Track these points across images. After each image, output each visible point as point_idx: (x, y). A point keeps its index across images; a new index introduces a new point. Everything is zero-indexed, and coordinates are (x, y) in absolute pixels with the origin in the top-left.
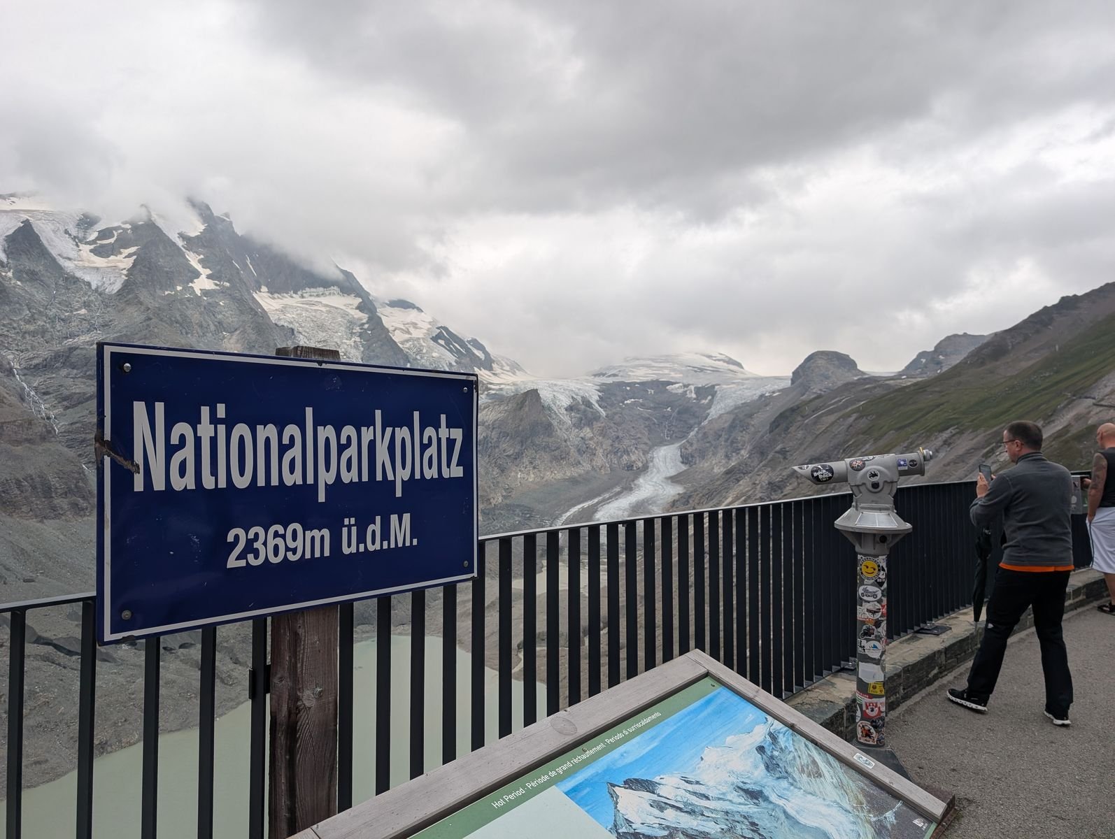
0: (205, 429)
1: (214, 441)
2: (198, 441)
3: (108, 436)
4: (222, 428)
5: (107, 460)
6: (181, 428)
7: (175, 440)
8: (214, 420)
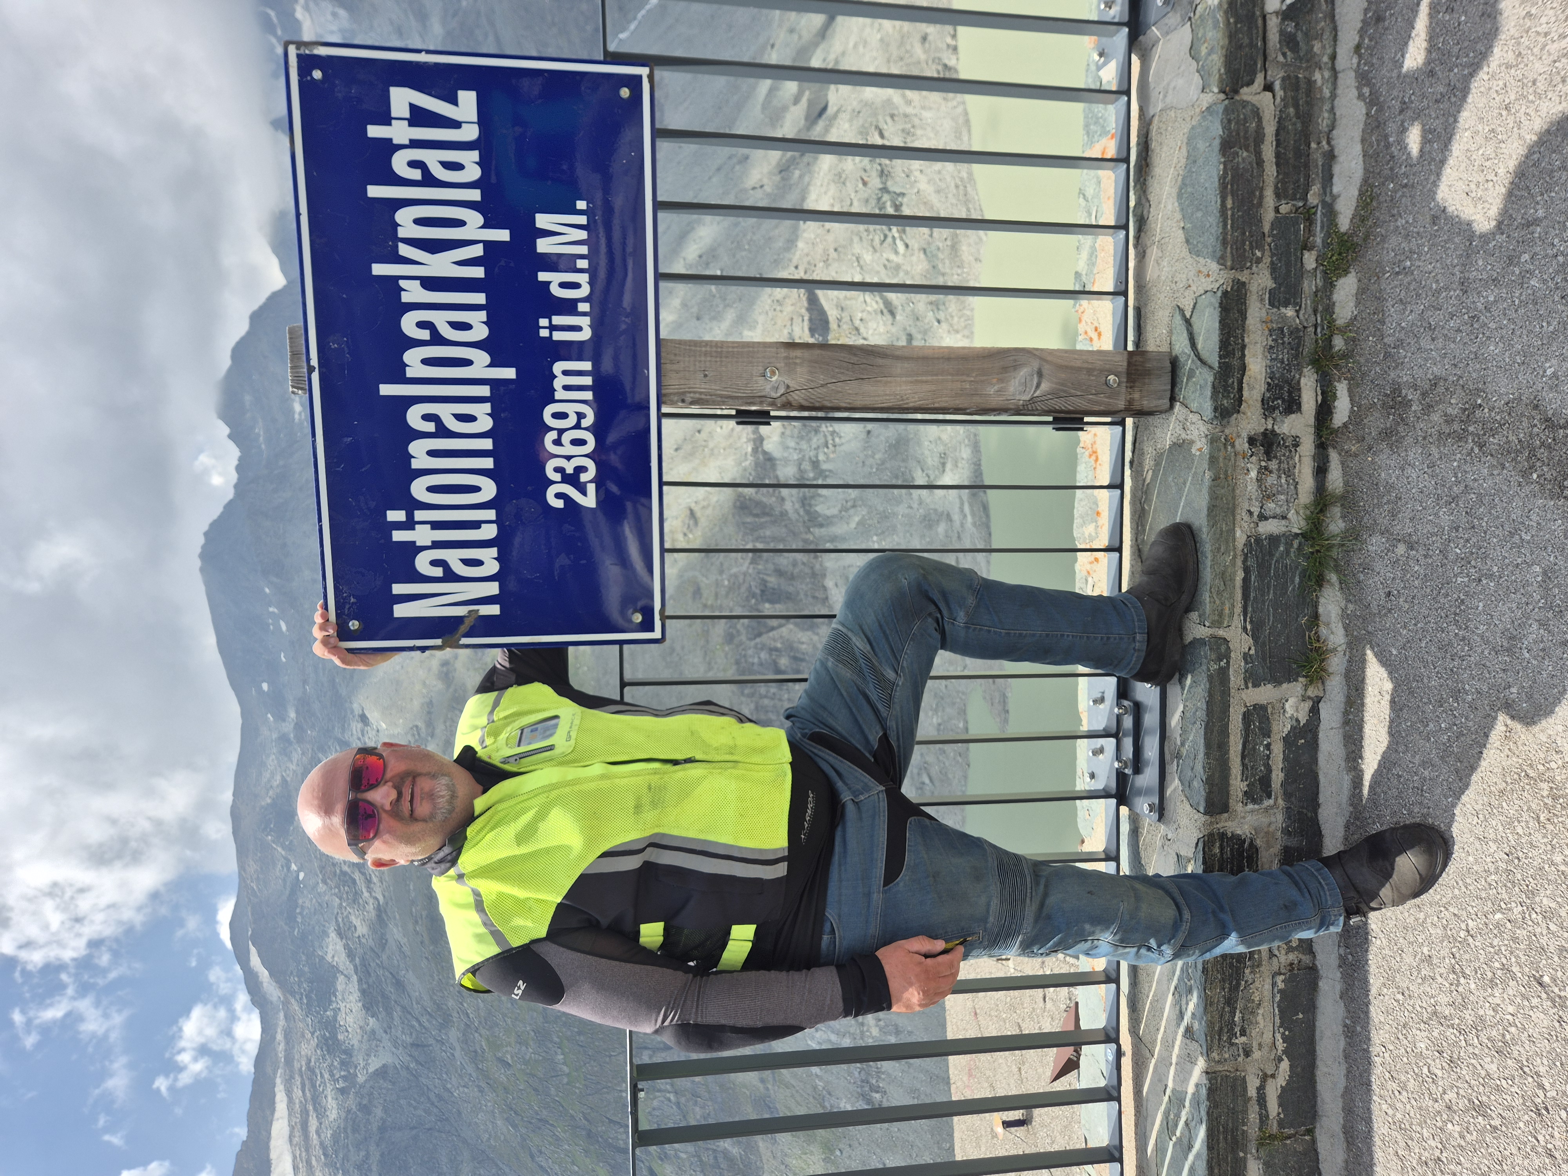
0: (422, 535)
1: (436, 525)
2: (437, 545)
3: (438, 642)
4: (419, 515)
5: (465, 641)
6: (422, 563)
7: (438, 572)
8: (409, 524)
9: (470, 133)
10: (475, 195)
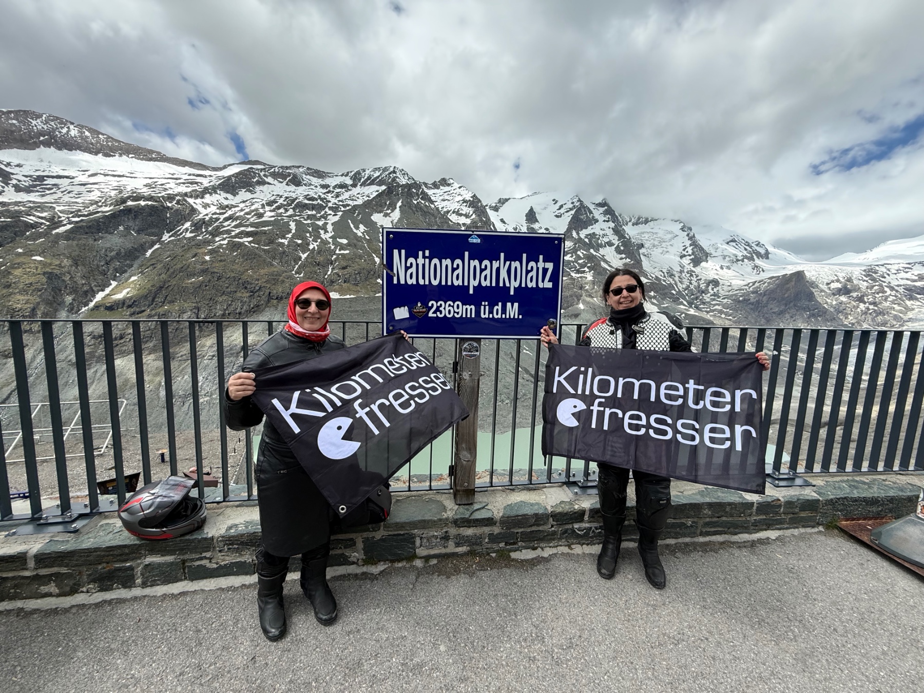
0: (421, 261)
1: (424, 265)
2: (417, 265)
3: (385, 263)
4: (427, 260)
5: (385, 271)
6: (411, 260)
7: (408, 265)
8: (424, 257)
9: (541, 285)
10: (523, 285)
